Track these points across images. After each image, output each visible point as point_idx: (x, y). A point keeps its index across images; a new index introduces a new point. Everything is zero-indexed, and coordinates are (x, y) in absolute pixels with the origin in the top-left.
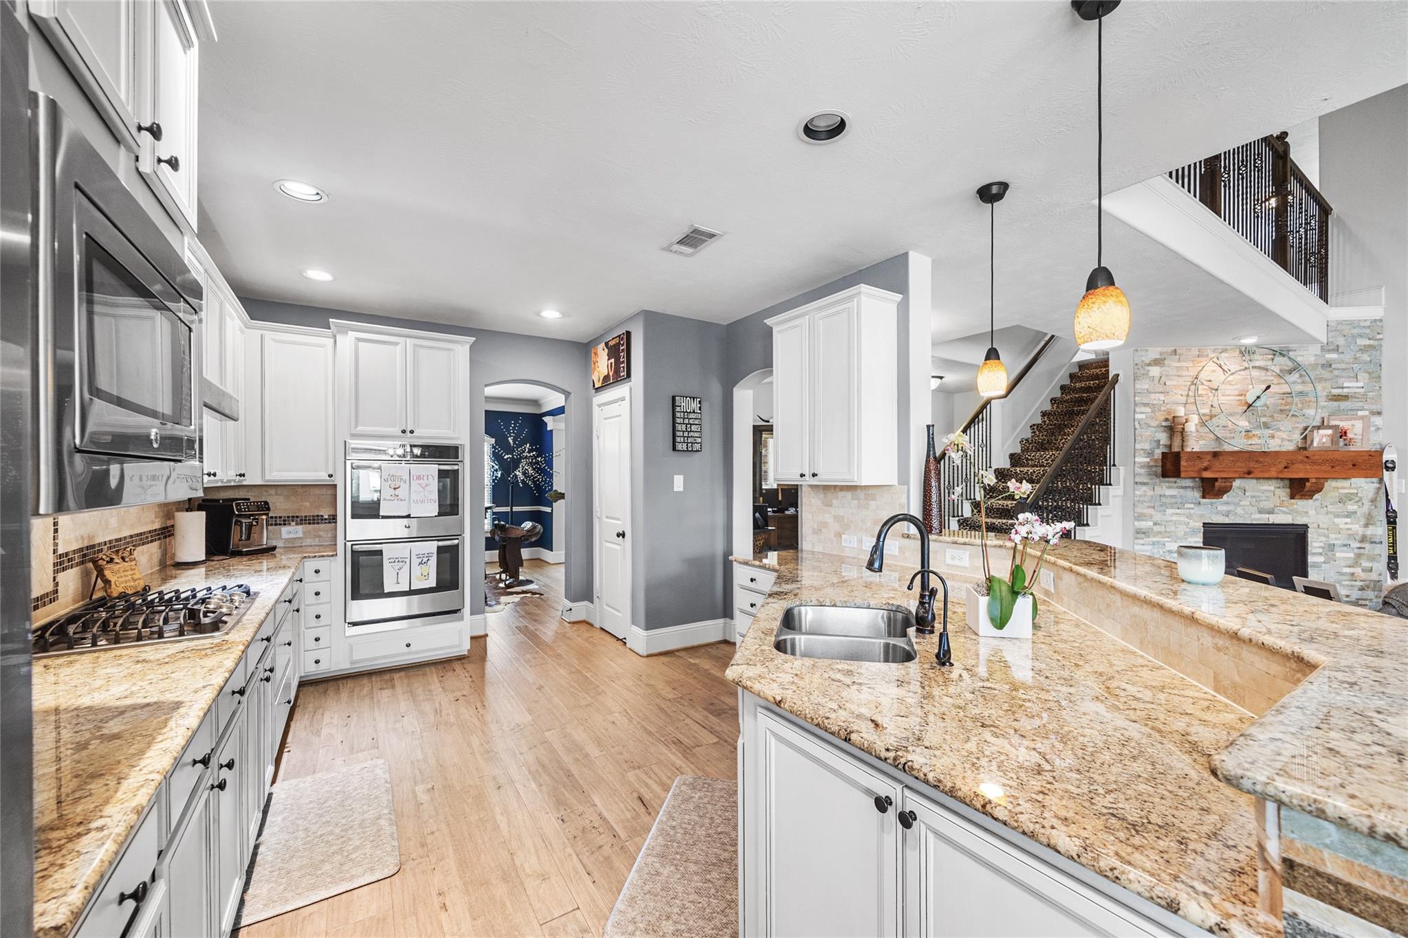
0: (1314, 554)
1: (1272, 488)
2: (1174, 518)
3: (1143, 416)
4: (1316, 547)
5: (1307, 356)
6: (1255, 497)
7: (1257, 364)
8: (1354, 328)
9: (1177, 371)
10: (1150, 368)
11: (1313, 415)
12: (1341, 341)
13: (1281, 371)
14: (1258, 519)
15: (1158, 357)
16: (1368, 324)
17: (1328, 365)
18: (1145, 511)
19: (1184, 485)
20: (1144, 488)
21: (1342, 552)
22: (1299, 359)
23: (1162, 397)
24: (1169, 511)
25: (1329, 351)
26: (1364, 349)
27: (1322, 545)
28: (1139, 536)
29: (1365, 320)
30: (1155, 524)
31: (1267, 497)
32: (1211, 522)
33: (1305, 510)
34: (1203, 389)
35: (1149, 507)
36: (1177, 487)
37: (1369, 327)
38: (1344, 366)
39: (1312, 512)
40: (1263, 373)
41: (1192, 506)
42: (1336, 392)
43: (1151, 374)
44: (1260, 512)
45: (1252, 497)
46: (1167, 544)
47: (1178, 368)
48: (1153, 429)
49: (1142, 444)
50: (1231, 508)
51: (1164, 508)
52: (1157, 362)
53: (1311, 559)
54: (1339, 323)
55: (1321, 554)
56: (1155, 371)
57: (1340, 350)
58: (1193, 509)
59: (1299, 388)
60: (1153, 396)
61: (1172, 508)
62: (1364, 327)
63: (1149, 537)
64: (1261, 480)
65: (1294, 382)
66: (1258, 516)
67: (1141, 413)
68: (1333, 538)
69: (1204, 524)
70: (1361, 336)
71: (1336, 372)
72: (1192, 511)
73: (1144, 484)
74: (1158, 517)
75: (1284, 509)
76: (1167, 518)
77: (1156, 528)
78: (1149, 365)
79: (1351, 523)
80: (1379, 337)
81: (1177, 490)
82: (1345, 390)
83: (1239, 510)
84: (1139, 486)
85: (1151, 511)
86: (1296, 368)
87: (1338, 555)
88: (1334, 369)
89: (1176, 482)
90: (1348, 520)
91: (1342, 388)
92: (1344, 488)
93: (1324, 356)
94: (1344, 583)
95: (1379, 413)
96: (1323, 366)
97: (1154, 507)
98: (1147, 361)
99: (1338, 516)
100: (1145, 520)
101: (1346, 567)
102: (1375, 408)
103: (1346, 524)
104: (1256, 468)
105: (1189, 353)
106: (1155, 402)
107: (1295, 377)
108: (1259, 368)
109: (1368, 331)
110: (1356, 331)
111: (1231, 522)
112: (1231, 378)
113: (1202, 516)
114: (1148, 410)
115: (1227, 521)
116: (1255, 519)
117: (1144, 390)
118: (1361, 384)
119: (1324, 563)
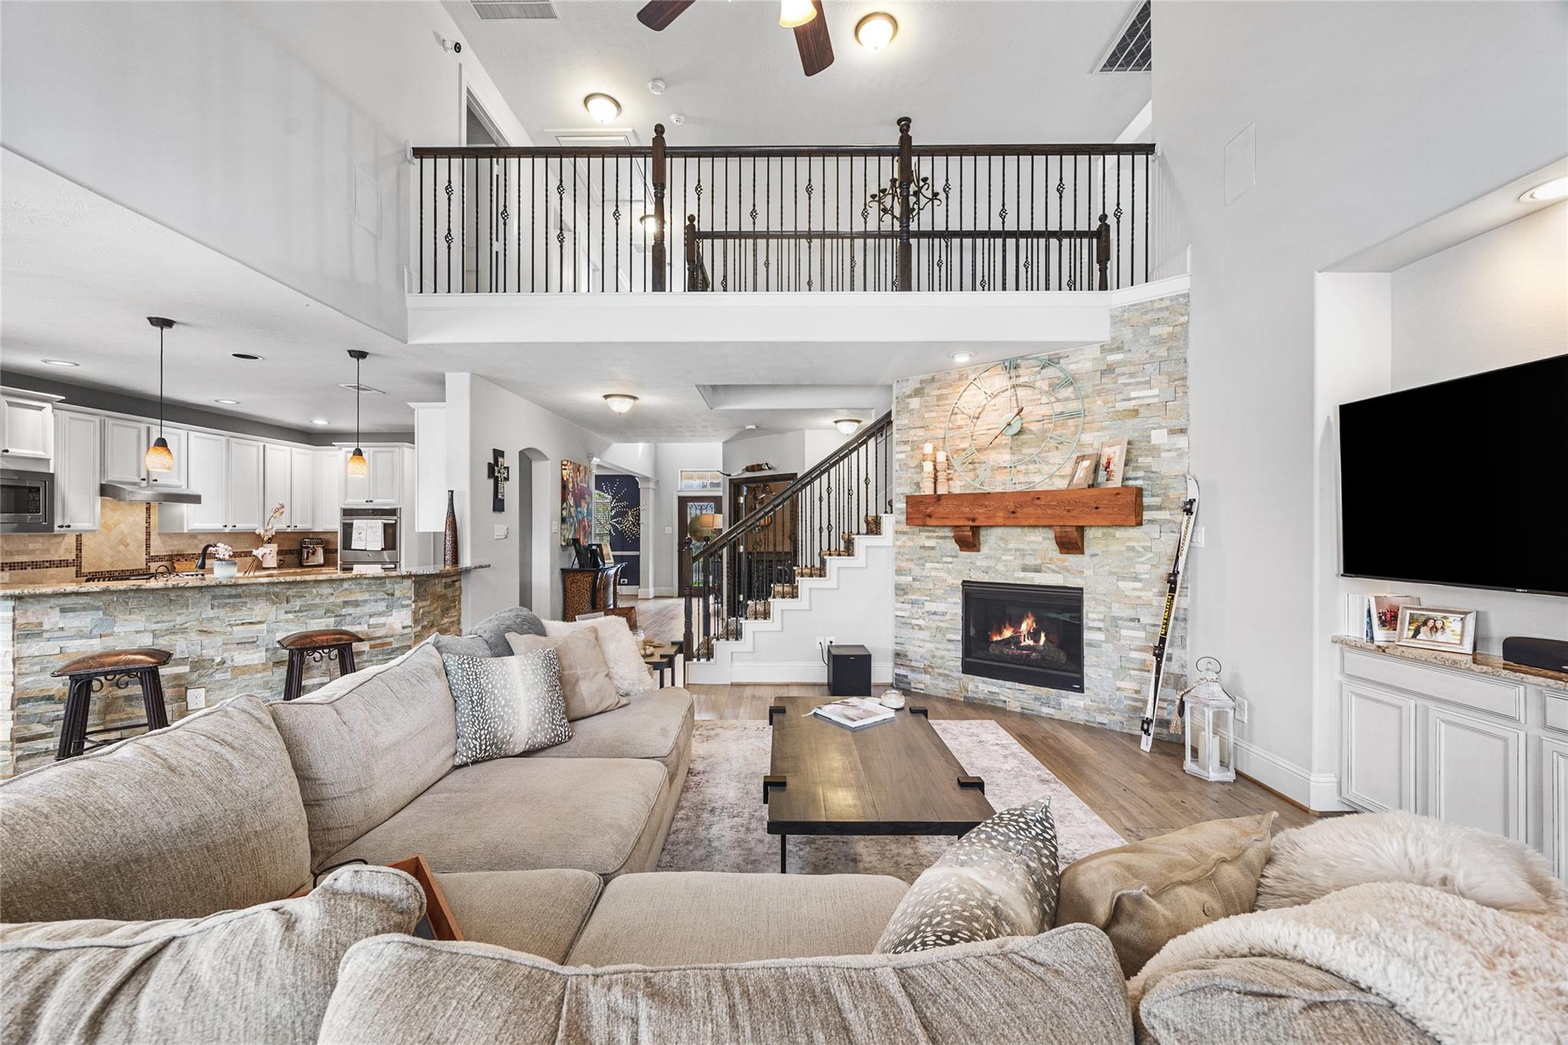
0: (1091, 628)
1: (1041, 539)
2: (934, 574)
3: (903, 456)
4: (1094, 620)
5: (1082, 364)
6: (1019, 550)
7: (1021, 380)
8: (1146, 313)
9: (938, 400)
10: (910, 400)
11: (1091, 440)
12: (1127, 334)
13: (1050, 385)
14: (1023, 579)
15: (918, 386)
16: (1166, 303)
17: (1109, 370)
18: (904, 564)
19: (943, 534)
20: (904, 538)
21: (1128, 628)
22: (1072, 367)
23: (921, 432)
24: (928, 565)
25: (1111, 351)
26: (1159, 341)
27: (1102, 616)
28: (898, 592)
29: (1162, 299)
30: (914, 580)
31: (1032, 550)
32: (969, 579)
33: (1080, 569)
34: (962, 419)
35: (907, 560)
36: (937, 537)
37: (1167, 308)
38: (1132, 369)
39: (1088, 572)
40: (1030, 391)
41: (950, 559)
42: (1121, 406)
43: (911, 407)
44: (1025, 569)
45: (1016, 550)
46: (926, 603)
47: (940, 397)
48: (912, 470)
49: (902, 488)
50: (991, 563)
51: (923, 561)
52: (918, 392)
53: (1088, 636)
54: (1125, 309)
55: (1100, 629)
56: (915, 403)
57: (1126, 348)
58: (951, 563)
59: (1073, 406)
60: (912, 432)
61: (931, 562)
62: (1160, 309)
63: (907, 594)
64: (1026, 529)
65: (1067, 399)
66: (1022, 574)
67: (902, 452)
68: (1117, 610)
69: (964, 581)
70: (1157, 322)
71: (1122, 380)
72: (950, 566)
73: (904, 533)
74: (917, 571)
75: (1053, 567)
76: (926, 573)
77: (916, 585)
78: (910, 396)
79: (1143, 589)
80: (1184, 319)
81: (935, 540)
82: (1133, 403)
83: (1000, 567)
84: (899, 536)
85: (911, 565)
86: (1070, 381)
87: (1124, 632)
88: (1119, 375)
89: (934, 532)
90: (1138, 585)
91: (1129, 400)
92: (1130, 539)
93: (1104, 359)
94: (1132, 672)
95: (1183, 431)
96: (1103, 373)
97: (912, 560)
98: (908, 393)
99: (1123, 579)
100: (905, 575)
101: (1136, 650)
102: (1181, 423)
103: (1134, 589)
104: (980, 513)
105: (948, 378)
106: (915, 439)
107: (1068, 392)
108: (1024, 386)
109: (1165, 314)
110: (1148, 317)
111: (991, 581)
112: (993, 401)
113: (960, 572)
114: (908, 448)
115: (987, 579)
116: (1018, 579)
117: (905, 425)
118: (1155, 391)
119: (1107, 641)
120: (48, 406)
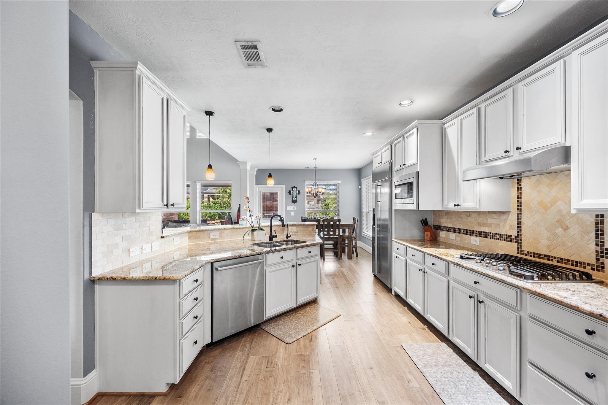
120: (415, 130)
